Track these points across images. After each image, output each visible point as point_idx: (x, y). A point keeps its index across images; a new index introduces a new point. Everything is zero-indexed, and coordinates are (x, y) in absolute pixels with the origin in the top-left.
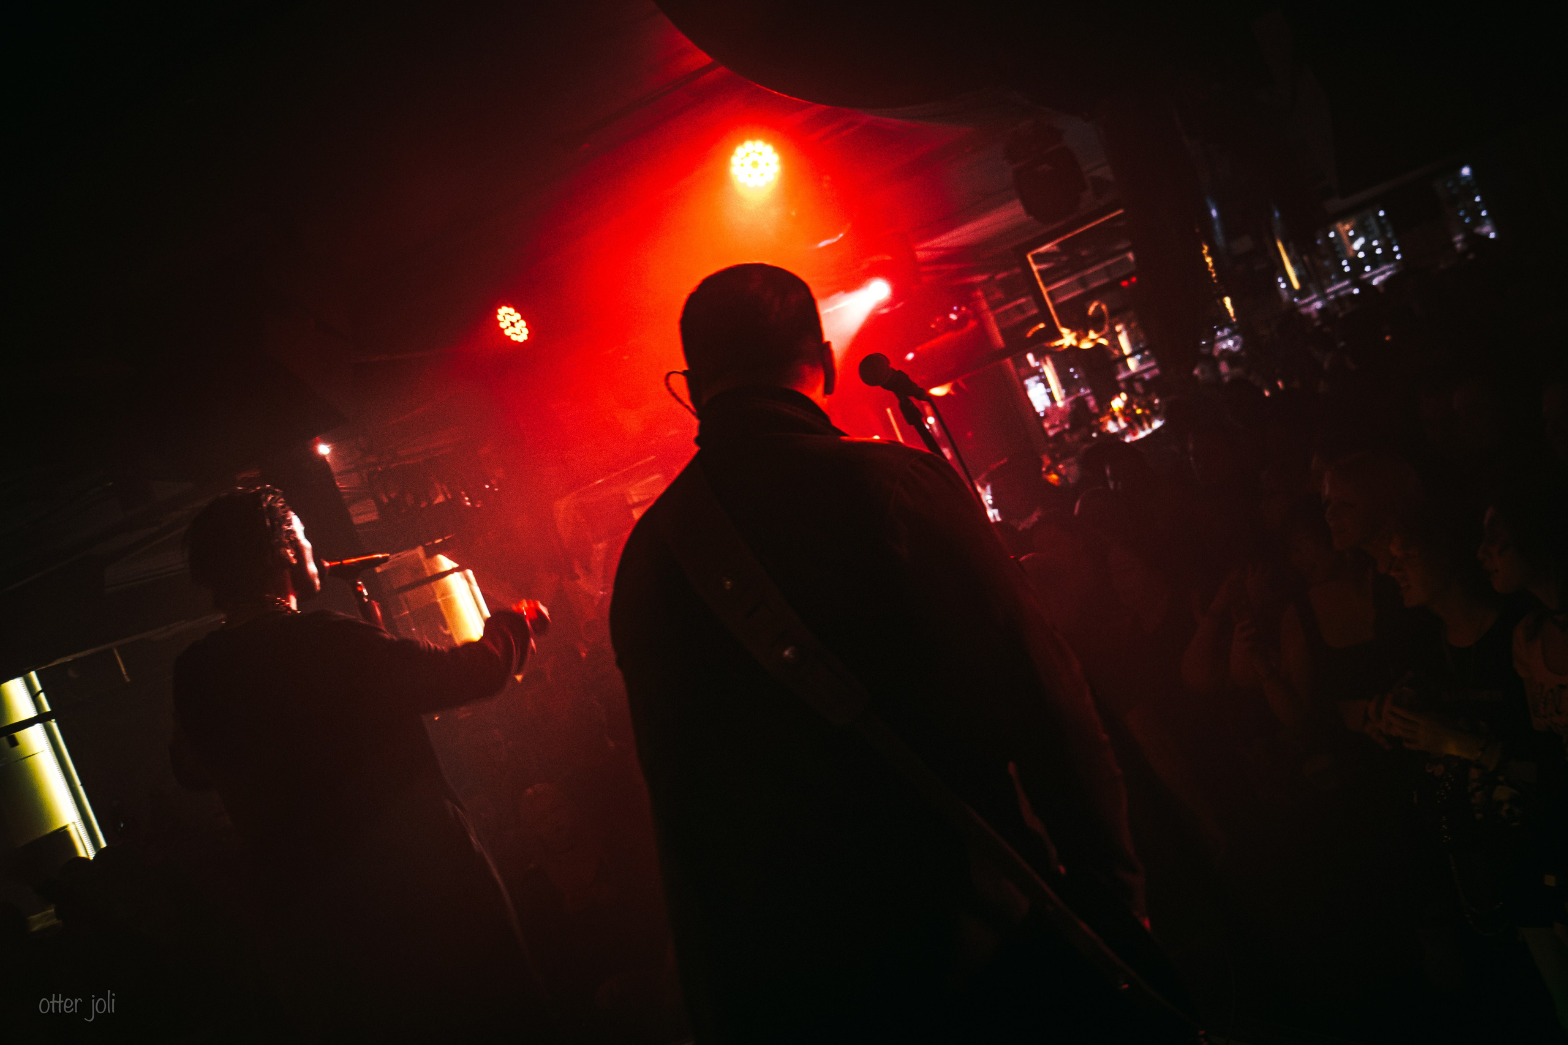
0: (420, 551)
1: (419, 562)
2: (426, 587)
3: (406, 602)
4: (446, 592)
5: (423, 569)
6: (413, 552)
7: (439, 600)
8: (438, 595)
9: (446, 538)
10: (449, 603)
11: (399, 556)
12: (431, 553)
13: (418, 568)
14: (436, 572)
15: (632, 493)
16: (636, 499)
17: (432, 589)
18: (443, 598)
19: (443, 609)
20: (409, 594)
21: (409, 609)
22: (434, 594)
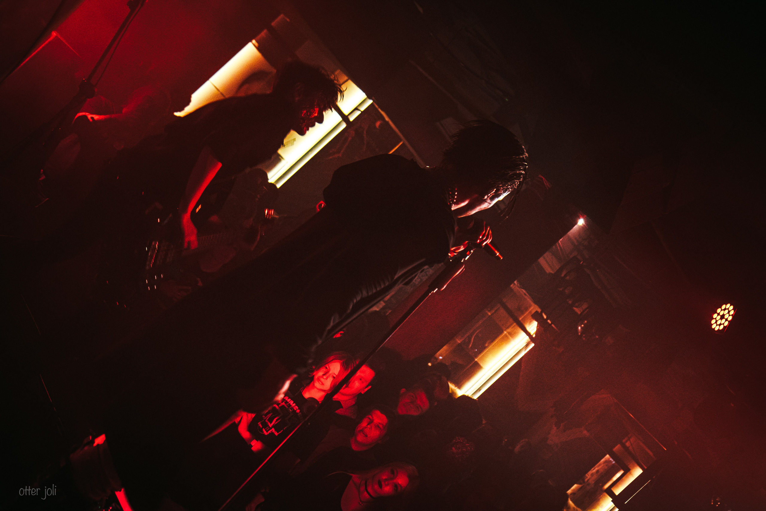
0: (535, 308)
1: (527, 309)
2: (511, 320)
3: (497, 310)
4: (512, 335)
5: (523, 313)
6: (532, 303)
7: (505, 332)
8: (509, 330)
9: (553, 325)
10: (506, 339)
11: (525, 294)
12: (536, 317)
13: (522, 309)
14: (523, 323)
15: (632, 440)
16: (628, 444)
17: (512, 324)
18: (508, 334)
19: (500, 337)
20: (502, 311)
21: (492, 315)
22: (508, 328)
